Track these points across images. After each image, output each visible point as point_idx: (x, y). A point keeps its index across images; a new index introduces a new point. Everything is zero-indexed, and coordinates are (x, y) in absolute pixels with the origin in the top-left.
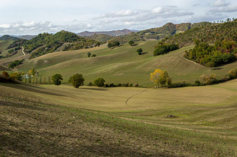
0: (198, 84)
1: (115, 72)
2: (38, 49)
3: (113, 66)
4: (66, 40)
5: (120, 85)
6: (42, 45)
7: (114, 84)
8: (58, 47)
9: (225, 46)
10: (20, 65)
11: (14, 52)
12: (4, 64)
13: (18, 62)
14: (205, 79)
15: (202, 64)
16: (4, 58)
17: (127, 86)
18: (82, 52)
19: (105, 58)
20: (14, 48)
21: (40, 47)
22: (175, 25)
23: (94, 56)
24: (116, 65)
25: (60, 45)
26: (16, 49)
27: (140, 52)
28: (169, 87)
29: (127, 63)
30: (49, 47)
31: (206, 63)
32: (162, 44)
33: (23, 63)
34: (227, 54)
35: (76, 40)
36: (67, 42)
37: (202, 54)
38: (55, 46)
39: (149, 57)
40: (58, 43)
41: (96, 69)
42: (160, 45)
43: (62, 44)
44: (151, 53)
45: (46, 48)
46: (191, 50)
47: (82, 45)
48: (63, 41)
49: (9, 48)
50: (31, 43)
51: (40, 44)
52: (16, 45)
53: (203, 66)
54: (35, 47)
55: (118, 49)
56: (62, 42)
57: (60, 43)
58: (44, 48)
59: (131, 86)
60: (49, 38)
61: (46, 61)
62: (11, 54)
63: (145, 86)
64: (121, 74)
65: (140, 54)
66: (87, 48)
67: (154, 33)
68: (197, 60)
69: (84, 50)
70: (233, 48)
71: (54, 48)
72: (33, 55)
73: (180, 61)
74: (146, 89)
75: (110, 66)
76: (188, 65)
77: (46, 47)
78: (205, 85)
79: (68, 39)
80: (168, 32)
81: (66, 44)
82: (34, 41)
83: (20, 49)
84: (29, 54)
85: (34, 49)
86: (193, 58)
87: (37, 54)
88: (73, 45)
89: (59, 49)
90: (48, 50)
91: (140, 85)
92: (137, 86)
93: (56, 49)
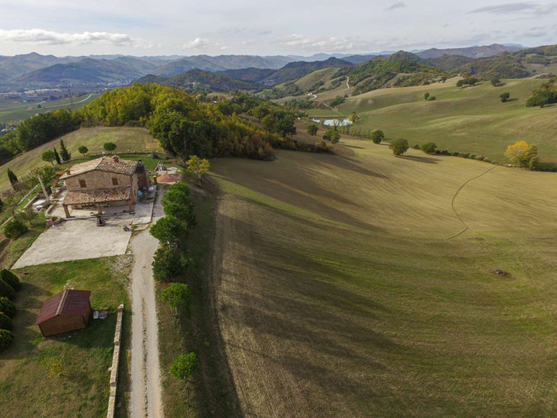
1: (455, 130)
2: (364, 81)
4: (401, 70)
5: (456, 154)
6: (370, 76)
7: (449, 152)
8: (389, 79)
10: (341, 105)
11: (338, 83)
12: (325, 101)
16: (326, 90)
17: (466, 156)
18: (418, 90)
19: (448, 103)
20: (338, 78)
21: (367, 79)
23: (433, 99)
24: (460, 120)
25: (392, 76)
26: (341, 80)
27: (505, 98)
28: (532, 170)
29: (478, 118)
30: (379, 79)
32: (547, 87)
35: (415, 70)
36: (403, 72)
38: (385, 78)
39: (517, 107)
40: (390, 73)
41: (431, 122)
42: (544, 89)
43: (395, 75)
44: (524, 101)
45: (375, 81)
47: (421, 78)
48: (397, 71)
49: (333, 78)
50: (358, 72)
51: (369, 74)
52: (341, 74)
54: (361, 77)
55: (471, 90)
56: (394, 73)
57: (393, 74)
58: (372, 80)
59: (473, 158)
61: (370, 102)
62: (334, 87)
63: (494, 161)
64: (464, 134)
65: (504, 101)
66: (427, 83)
67: (543, 54)
69: (421, 88)
71: (384, 80)
72: (358, 89)
74: (494, 165)
75: (451, 119)
77: (375, 79)
79: (405, 68)
81: (401, 75)
82: (362, 69)
83: (344, 79)
84: (353, 87)
85: (361, 80)
87: (362, 88)
88: (408, 77)
89: (389, 82)
90: (376, 83)
91: (486, 158)
92: (481, 159)
93: (386, 81)
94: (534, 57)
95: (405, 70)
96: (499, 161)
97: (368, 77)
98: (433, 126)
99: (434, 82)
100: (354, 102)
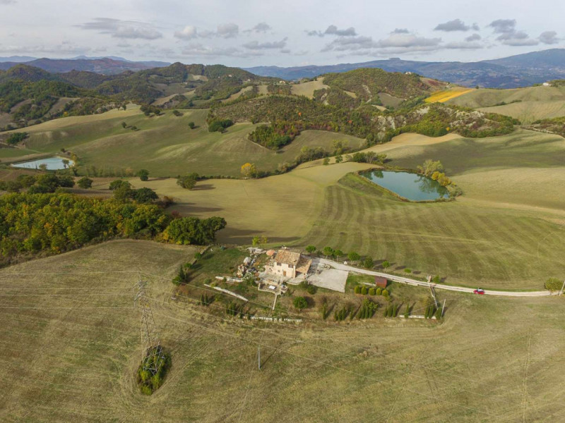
0: (278, 173)
1: (186, 157)
2: (19, 106)
3: (181, 149)
4: (62, 94)
6: (23, 100)
8: (53, 104)
9: (280, 127)
10: (26, 140)
13: (21, 136)
14: (282, 168)
15: (266, 147)
21: (22, 103)
22: (185, 66)
25: (54, 100)
27: (192, 126)
28: (258, 178)
30: (39, 104)
31: (270, 146)
32: (212, 116)
33: (29, 137)
34: (283, 137)
35: (76, 93)
36: (64, 96)
37: (264, 137)
38: (47, 102)
40: (50, 98)
42: (211, 119)
43: (57, 99)
44: (205, 128)
46: (253, 133)
47: (93, 103)
48: (57, 95)
51: (19, 98)
53: (268, 150)
54: (10, 102)
56: (56, 97)
58: (30, 105)
60: (30, 88)
61: (64, 134)
64: (195, 160)
65: (193, 128)
66: (104, 110)
67: (161, 75)
68: (262, 143)
70: (286, 128)
71: (47, 105)
72: (16, 117)
73: (247, 145)
74: (239, 180)
75: (175, 149)
76: (256, 149)
77: (34, 103)
78: (283, 173)
79: (64, 92)
80: (179, 75)
81: (64, 100)
82: (4, 92)
84: (6, 115)
85: (13, 106)
86: (258, 141)
87: (23, 114)
88: (77, 102)
89: (54, 107)
90: (38, 109)
91: (232, 177)
92: (229, 178)
93: (51, 107)
94: (156, 77)
95: (66, 94)
96: (237, 176)
97: (20, 101)
98: (167, 156)
99: (111, 108)
100: (43, 135)
